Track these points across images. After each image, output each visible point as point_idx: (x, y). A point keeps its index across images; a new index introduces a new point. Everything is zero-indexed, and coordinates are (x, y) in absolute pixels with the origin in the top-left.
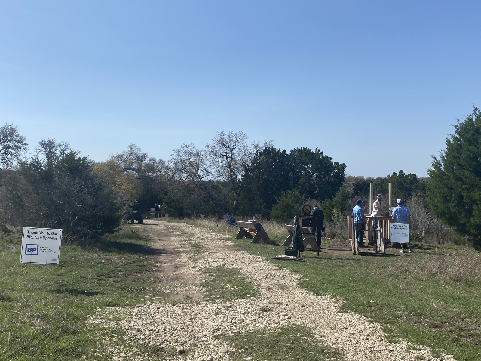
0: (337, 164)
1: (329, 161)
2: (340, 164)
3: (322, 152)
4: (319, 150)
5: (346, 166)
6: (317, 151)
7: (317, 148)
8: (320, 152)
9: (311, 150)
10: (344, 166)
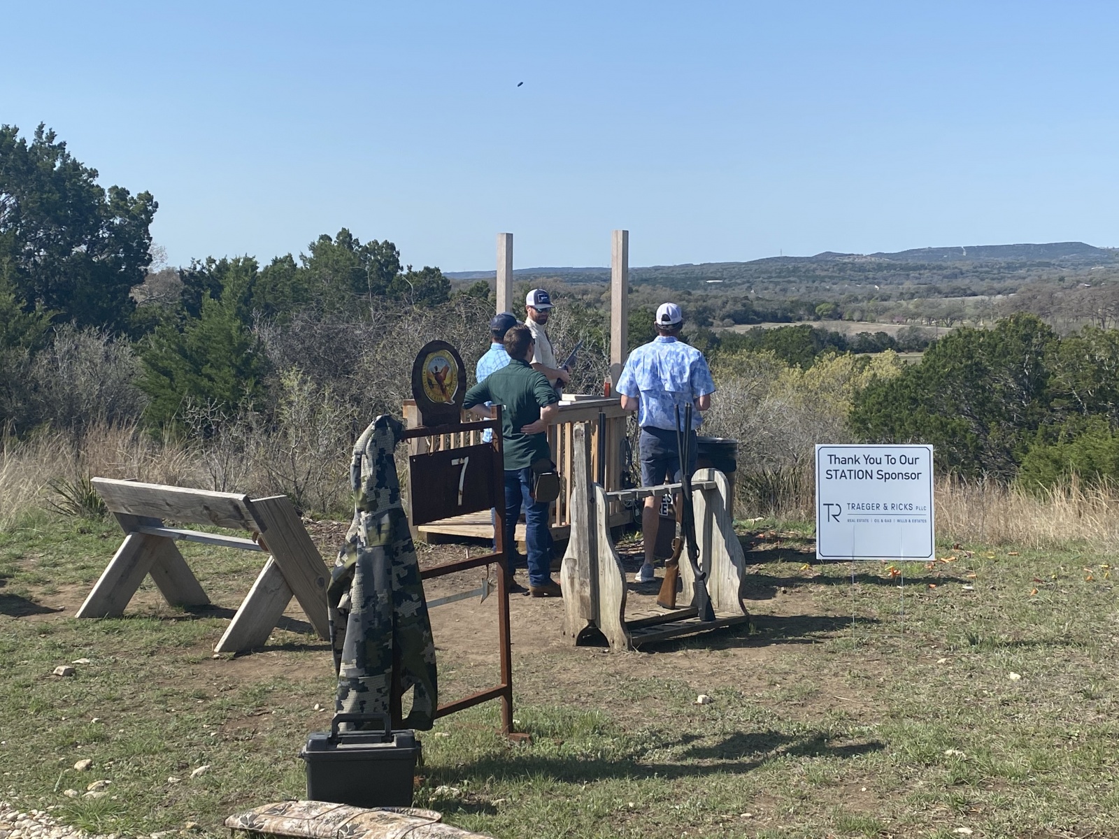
0: (121, 194)
1: (85, 181)
2: (134, 194)
3: (65, 144)
4: (52, 136)
5: (156, 205)
6: (41, 137)
7: (41, 126)
8: (56, 142)
9: (16, 130)
10: (147, 205)
